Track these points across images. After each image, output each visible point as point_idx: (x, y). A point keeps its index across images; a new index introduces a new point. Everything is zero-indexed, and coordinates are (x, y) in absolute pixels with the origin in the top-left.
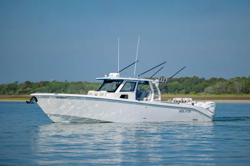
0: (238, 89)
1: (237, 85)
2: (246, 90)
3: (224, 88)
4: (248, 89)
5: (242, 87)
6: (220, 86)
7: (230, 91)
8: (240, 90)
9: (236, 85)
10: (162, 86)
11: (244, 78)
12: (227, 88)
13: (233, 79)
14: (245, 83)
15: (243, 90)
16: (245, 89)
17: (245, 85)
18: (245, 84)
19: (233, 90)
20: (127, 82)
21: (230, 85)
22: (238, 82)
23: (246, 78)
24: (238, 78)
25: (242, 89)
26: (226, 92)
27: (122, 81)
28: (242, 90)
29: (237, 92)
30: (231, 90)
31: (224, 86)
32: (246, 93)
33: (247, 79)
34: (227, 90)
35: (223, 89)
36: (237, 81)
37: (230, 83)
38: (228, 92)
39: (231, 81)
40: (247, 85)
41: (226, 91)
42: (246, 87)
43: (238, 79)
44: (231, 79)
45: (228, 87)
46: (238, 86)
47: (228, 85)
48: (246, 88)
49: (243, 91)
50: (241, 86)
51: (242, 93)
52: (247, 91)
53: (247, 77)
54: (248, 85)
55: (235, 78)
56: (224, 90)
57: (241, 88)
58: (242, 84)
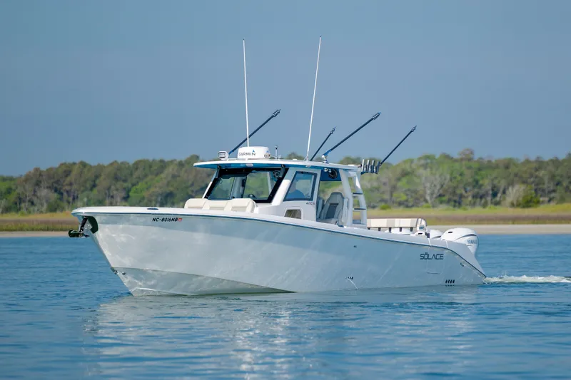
0: (428, 192)
1: (426, 178)
2: (454, 193)
3: (388, 188)
4: (458, 192)
5: (442, 186)
6: (375, 184)
7: (404, 198)
8: (435, 196)
9: (423, 178)
10: (192, 185)
11: (447, 157)
12: (394, 188)
13: (412, 161)
14: (451, 174)
15: (444, 196)
16: (450, 190)
17: (451, 180)
18: (448, 177)
19: (413, 195)
20: (297, 172)
21: (404, 180)
22: (428, 170)
23: (452, 158)
24: (427, 157)
25: (441, 192)
26: (393, 202)
27: (286, 169)
28: (440, 196)
29: (426, 201)
30: (407, 195)
31: (385, 184)
32: (452, 203)
33: (456, 161)
34: (395, 195)
35: (383, 193)
36: (425, 166)
37: (405, 174)
38: (398, 200)
39: (407, 167)
40: (455, 178)
41: (394, 198)
42: (455, 185)
43: (429, 161)
44: (405, 162)
45: (399, 184)
46: (428, 181)
47: (399, 179)
48: (455, 188)
49: (444, 199)
50: (437, 183)
51: (441, 202)
52: (456, 198)
53: (456, 156)
54: (459, 178)
55: (420, 159)
56: (386, 197)
57: (438, 187)
58: (440, 176)
